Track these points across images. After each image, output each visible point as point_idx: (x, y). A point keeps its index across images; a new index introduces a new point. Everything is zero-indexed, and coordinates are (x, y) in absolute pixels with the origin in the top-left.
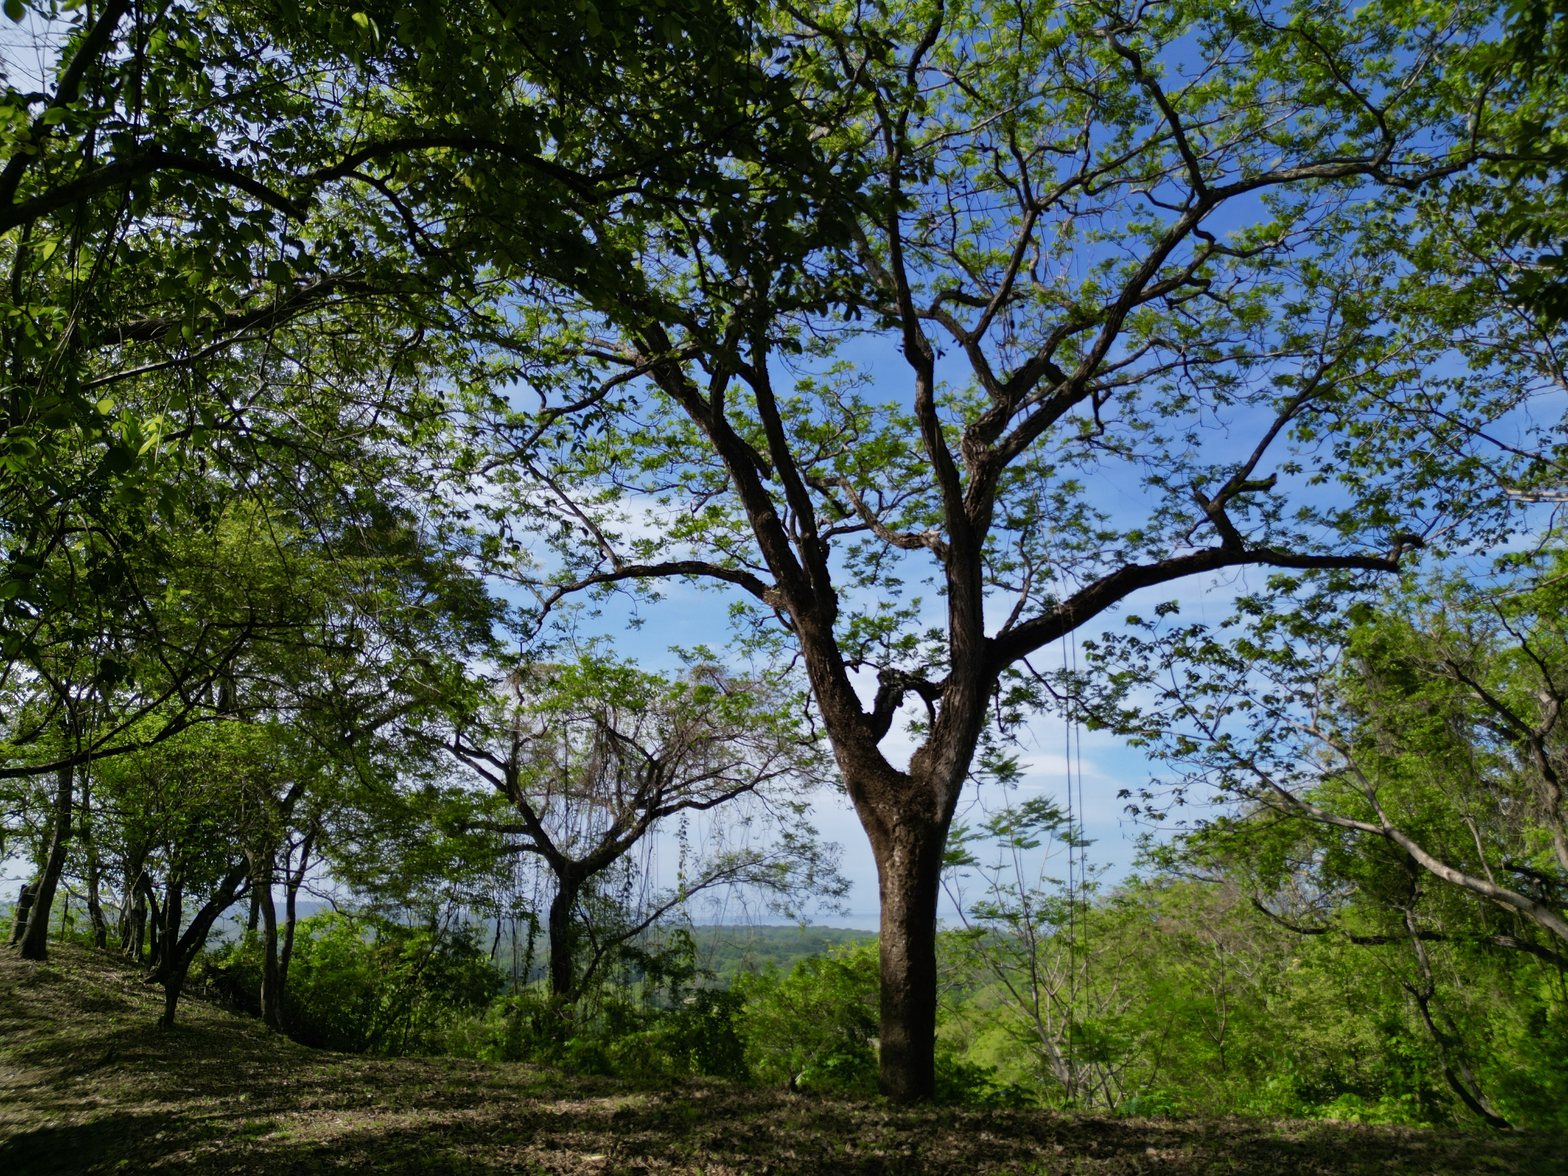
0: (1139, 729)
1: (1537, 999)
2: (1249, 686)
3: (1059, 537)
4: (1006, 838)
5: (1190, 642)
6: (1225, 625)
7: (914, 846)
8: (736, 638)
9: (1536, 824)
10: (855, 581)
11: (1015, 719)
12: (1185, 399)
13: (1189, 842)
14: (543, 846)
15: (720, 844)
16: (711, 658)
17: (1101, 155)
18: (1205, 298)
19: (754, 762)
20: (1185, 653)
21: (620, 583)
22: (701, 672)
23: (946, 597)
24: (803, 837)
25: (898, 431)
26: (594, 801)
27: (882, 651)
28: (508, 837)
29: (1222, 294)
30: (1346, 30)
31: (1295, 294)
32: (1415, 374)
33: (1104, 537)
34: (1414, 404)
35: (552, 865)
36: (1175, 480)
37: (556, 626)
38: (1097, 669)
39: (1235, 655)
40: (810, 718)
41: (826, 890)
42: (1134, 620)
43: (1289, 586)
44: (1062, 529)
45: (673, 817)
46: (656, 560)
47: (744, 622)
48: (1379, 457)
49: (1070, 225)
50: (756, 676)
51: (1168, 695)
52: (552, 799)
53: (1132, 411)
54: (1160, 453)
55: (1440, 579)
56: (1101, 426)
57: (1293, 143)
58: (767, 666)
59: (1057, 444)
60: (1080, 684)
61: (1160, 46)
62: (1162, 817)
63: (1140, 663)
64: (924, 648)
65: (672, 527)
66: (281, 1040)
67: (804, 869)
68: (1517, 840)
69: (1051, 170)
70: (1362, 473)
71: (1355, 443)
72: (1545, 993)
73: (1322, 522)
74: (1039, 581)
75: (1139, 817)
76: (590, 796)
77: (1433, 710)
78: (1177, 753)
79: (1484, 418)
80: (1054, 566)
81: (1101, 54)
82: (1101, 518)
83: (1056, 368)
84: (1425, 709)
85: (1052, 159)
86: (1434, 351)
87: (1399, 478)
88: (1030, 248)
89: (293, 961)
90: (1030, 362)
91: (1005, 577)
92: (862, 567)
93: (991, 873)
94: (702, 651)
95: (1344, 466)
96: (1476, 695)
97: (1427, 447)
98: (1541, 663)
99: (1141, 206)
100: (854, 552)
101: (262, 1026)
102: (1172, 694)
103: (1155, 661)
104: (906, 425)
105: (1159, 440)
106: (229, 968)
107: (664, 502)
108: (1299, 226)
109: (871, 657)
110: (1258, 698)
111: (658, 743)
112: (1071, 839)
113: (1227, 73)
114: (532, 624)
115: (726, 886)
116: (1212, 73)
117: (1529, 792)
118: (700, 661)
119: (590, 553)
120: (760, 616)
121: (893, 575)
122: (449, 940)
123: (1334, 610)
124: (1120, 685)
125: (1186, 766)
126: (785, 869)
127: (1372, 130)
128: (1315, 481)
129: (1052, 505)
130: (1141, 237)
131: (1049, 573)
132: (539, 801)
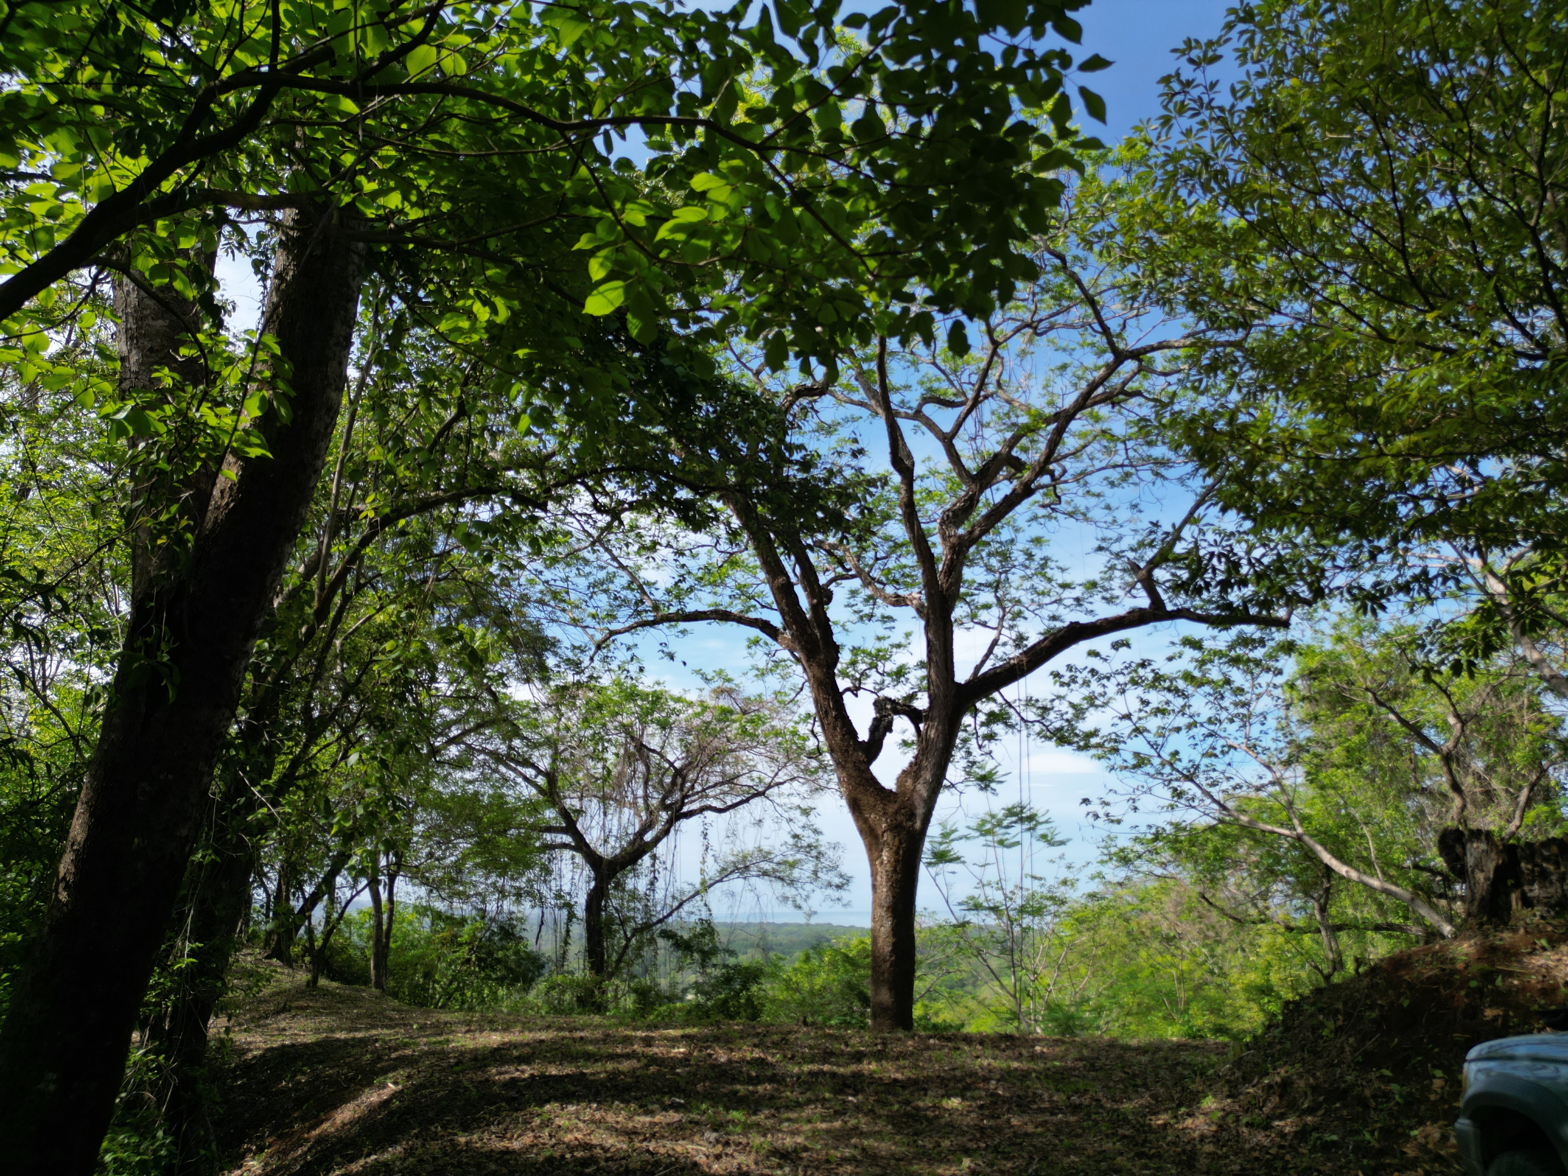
0: (1099, 746)
2: (1193, 710)
3: (1027, 584)
4: (990, 838)
5: (1141, 672)
6: (1170, 659)
7: (898, 848)
8: (752, 667)
10: (855, 617)
11: (991, 737)
13: (1142, 843)
14: (579, 844)
15: (734, 843)
16: (729, 680)
19: (764, 769)
21: (657, 626)
22: (720, 692)
24: (808, 838)
26: (622, 804)
28: (548, 837)
35: (587, 862)
38: (1059, 697)
39: (1179, 683)
40: (815, 736)
41: (830, 885)
42: (1094, 654)
44: (1030, 577)
45: (695, 820)
47: (759, 651)
50: (768, 697)
51: (1123, 717)
52: (586, 802)
58: (778, 687)
59: (1022, 512)
60: (1044, 710)
62: (1119, 822)
63: (1099, 690)
64: (912, 676)
67: (810, 866)
74: (1012, 620)
75: (1100, 822)
83: (1018, 458)
88: (996, 362)
90: (996, 454)
94: (720, 673)
96: (1392, 717)
98: (1446, 692)
102: (1128, 717)
103: (1111, 688)
109: (869, 684)
110: (1202, 720)
111: (681, 752)
112: (1048, 839)
115: (741, 881)
118: (718, 683)
120: (773, 649)
122: (496, 928)
124: (1079, 712)
125: (1138, 778)
126: (793, 865)
131: (1019, 614)
132: (574, 804)
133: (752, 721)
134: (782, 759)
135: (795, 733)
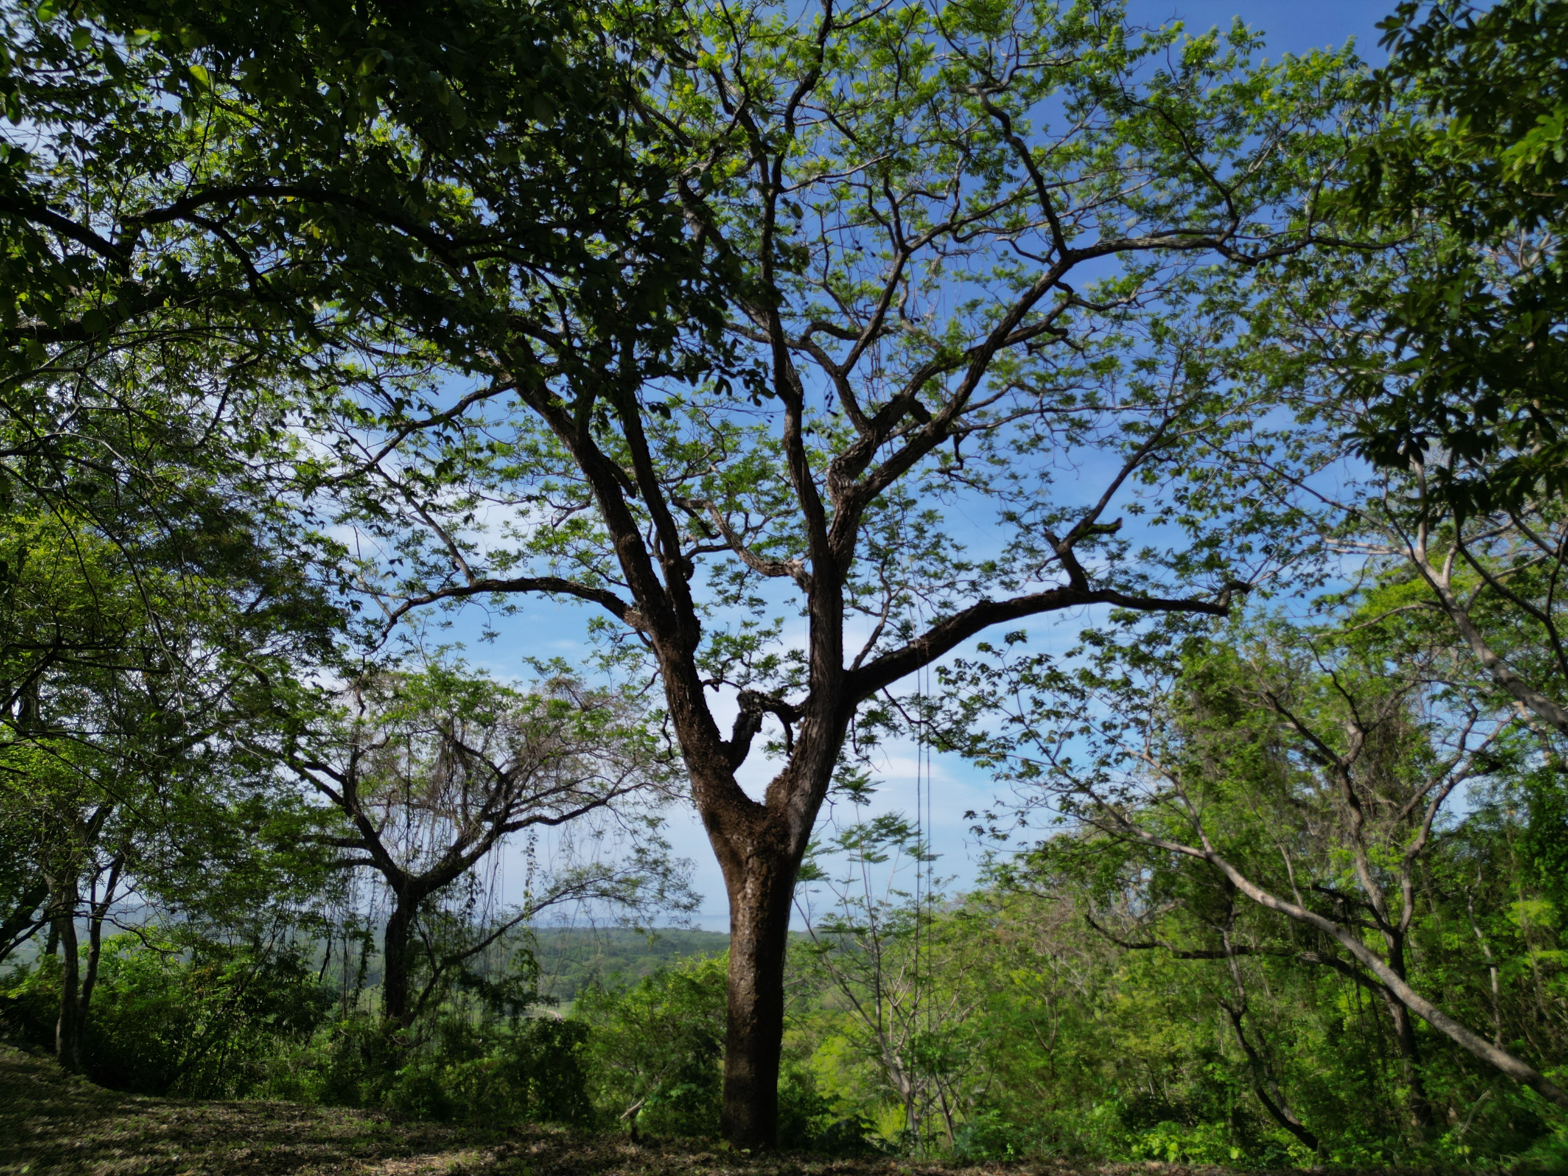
0: (986, 751)
1: (1336, 1010)
2: (1090, 713)
3: (916, 565)
4: (856, 852)
5: (1036, 669)
6: (1069, 655)
7: (766, 878)
8: (594, 654)
9: (1340, 845)
10: (719, 599)
11: (870, 740)
12: (1039, 438)
13: (1029, 862)
14: (381, 860)
15: (569, 857)
16: (568, 671)
17: (969, 200)
18: (1062, 344)
19: (607, 774)
20: (1031, 680)
21: (474, 596)
22: (556, 685)
23: (808, 619)
24: (654, 853)
25: (767, 452)
26: (438, 813)
27: (743, 670)
28: (344, 852)
29: (1079, 343)
30: (1200, 108)
31: (1145, 349)
32: (1248, 425)
33: (959, 567)
34: (1247, 454)
35: (390, 882)
36: (1028, 519)
37: (403, 638)
38: (950, 695)
39: (1076, 683)
40: (667, 736)
41: (677, 905)
42: (985, 647)
43: (1130, 621)
44: (920, 558)
45: (521, 832)
46: (515, 573)
47: (604, 636)
48: (1214, 502)
49: (939, 264)
50: (614, 690)
51: (1013, 720)
52: (393, 810)
53: (990, 448)
54: (1015, 490)
55: (1263, 616)
56: (960, 460)
57: (1146, 210)
58: (625, 680)
59: (918, 474)
60: (932, 710)
61: (1028, 105)
62: (1004, 837)
63: (989, 688)
64: (784, 669)
65: (531, 538)
66: (77, 1084)
67: (655, 885)
68: (1323, 859)
69: (921, 213)
70: (1198, 516)
71: (1194, 488)
72: (1342, 1003)
73: (1161, 562)
74: (898, 606)
75: (984, 838)
76: (433, 808)
77: (1253, 737)
78: (1021, 776)
79: (1307, 469)
80: (911, 592)
81: (974, 108)
82: (958, 548)
83: (921, 405)
84: (1245, 736)
85: (922, 202)
86: (1265, 405)
87: (1231, 524)
88: (900, 286)
89: (97, 987)
90: (896, 398)
91: (865, 601)
92: (726, 586)
93: (840, 887)
94: (558, 663)
95: (1182, 510)
96: (1291, 725)
97: (1256, 495)
98: (1350, 699)
99: (1006, 253)
100: (718, 570)
101: (56, 1068)
102: (1019, 719)
103: (1003, 687)
104: (773, 447)
105: (1014, 476)
106: (21, 997)
107: (523, 513)
108: (1149, 285)
109: (732, 676)
110: (1097, 725)
111: (508, 755)
112: (918, 853)
113: (1090, 137)
114: (376, 635)
115: (575, 902)
116: (1076, 135)
117: (1334, 814)
118: (555, 674)
119: (443, 562)
120: (620, 632)
121: (757, 595)
122: (273, 960)
123: (1168, 643)
124: (970, 711)
125: (1029, 789)
126: (635, 884)
127: (1219, 203)
128: (1156, 522)
129: (911, 534)
130: (1005, 281)
131: (906, 600)
132: (378, 812)
133: (592, 718)
134: (628, 763)
135: (643, 733)
